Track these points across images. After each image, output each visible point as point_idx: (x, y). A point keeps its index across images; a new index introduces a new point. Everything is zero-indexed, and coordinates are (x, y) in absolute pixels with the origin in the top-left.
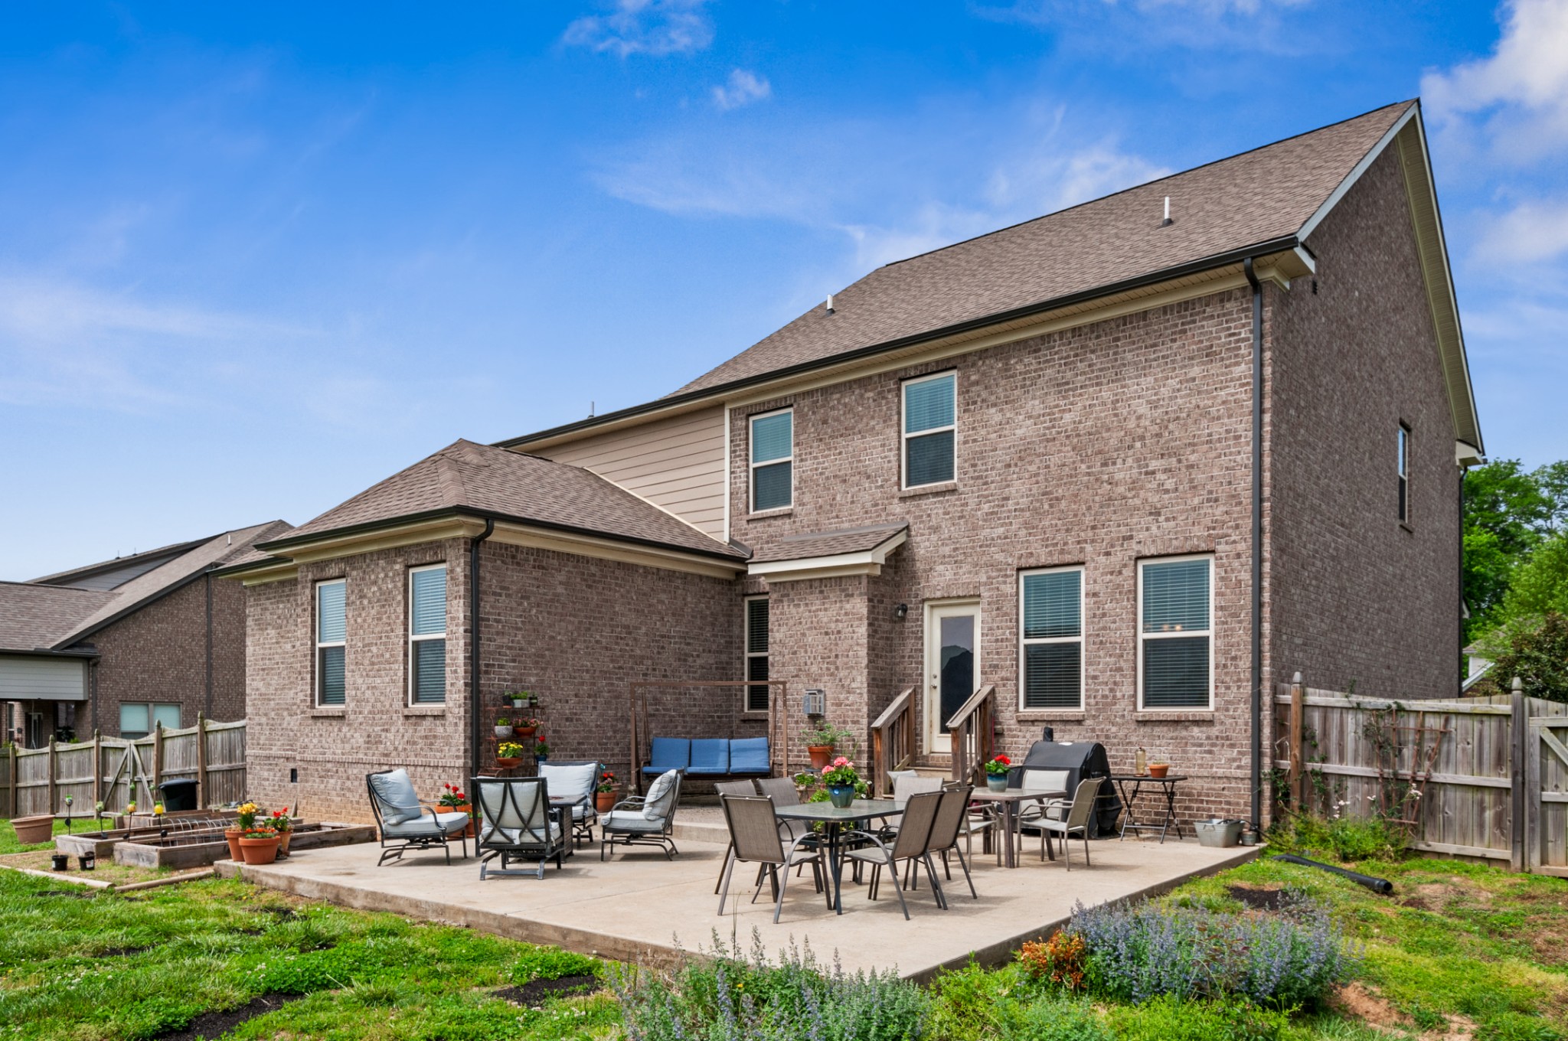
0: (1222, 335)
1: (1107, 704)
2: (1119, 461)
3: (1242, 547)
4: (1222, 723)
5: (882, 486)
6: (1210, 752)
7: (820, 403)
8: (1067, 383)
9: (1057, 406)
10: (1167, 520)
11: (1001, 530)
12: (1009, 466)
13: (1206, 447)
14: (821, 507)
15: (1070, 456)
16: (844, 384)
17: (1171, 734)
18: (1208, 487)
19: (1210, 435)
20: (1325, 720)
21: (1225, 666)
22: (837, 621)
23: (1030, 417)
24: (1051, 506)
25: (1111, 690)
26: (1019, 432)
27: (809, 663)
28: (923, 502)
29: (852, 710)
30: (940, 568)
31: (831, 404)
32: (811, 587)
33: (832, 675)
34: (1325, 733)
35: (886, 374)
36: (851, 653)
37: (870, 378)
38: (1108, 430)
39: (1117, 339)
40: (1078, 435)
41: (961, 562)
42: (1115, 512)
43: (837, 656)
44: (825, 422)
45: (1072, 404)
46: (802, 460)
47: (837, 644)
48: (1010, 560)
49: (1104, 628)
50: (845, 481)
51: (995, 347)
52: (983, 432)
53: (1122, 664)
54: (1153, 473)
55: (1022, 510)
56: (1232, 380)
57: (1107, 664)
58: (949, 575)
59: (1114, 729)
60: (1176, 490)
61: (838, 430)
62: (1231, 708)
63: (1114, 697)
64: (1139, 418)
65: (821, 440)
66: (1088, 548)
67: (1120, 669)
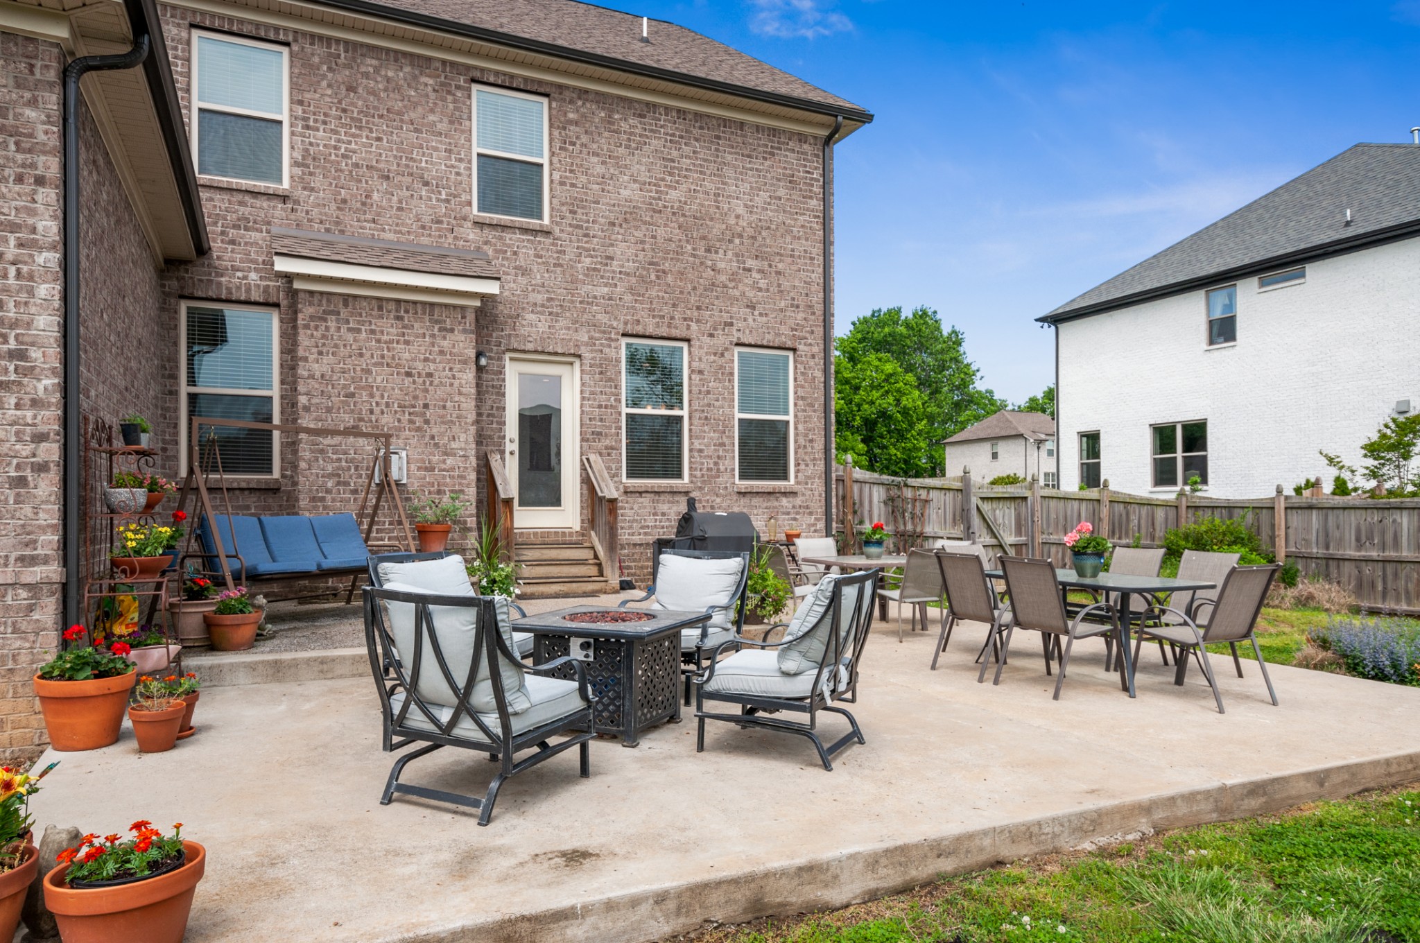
0: (801, 169)
1: (712, 477)
2: (721, 251)
3: (816, 349)
4: (803, 495)
5: (448, 201)
6: (795, 519)
7: (342, 60)
8: (673, 161)
9: (663, 180)
10: (761, 315)
11: (606, 290)
12: (613, 224)
13: (789, 260)
14: (344, 201)
15: (677, 234)
16: (388, 50)
17: (765, 504)
18: (792, 294)
19: (793, 250)
20: (861, 491)
21: (805, 447)
22: (426, 360)
23: (635, 181)
24: (658, 278)
25: (716, 464)
26: (625, 193)
27: (377, 410)
28: (507, 236)
29: (452, 477)
30: (531, 317)
31: (363, 69)
32: (380, 308)
33: (419, 429)
34: (861, 504)
35: (452, 64)
36: (449, 404)
37: (429, 59)
38: (712, 219)
39: (718, 137)
40: (684, 215)
41: (557, 314)
42: (717, 298)
43: (426, 406)
44: (351, 89)
45: (677, 182)
46: (308, 127)
47: (427, 391)
48: (615, 324)
49: (709, 405)
50: (388, 178)
51: (597, 93)
52: (583, 179)
53: (725, 440)
54: (749, 270)
55: (628, 274)
56: (808, 210)
57: (712, 438)
58: (542, 327)
59: (718, 500)
60: (768, 290)
61: (375, 108)
62: (809, 481)
63: (718, 470)
64: (738, 217)
65: (344, 111)
66: (694, 326)
67: (723, 445)
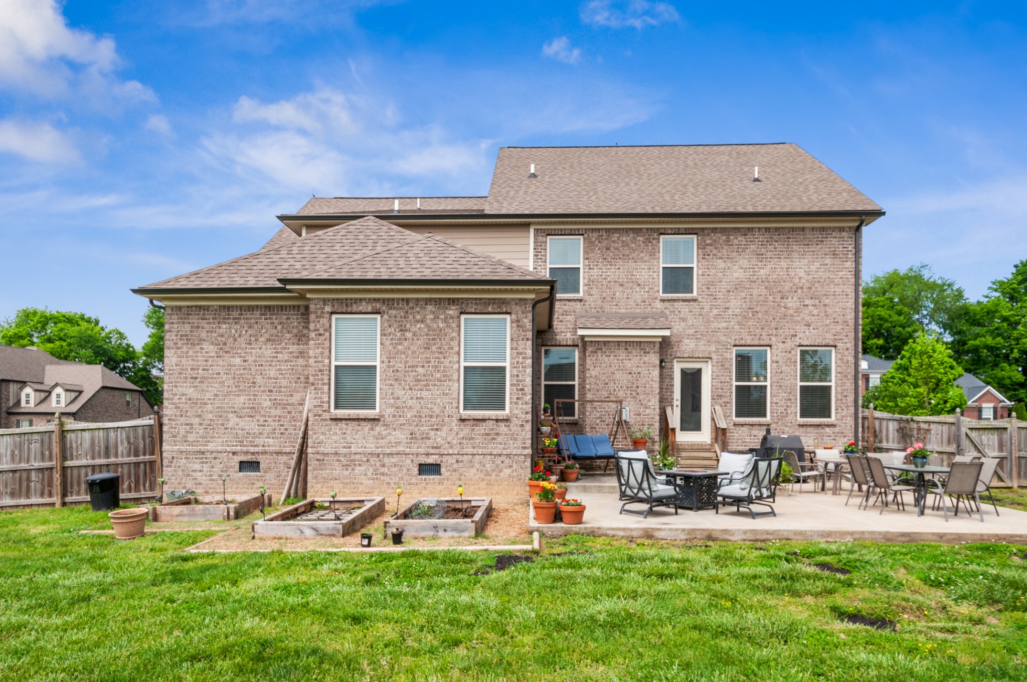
0: (841, 246)
1: (783, 416)
2: (790, 298)
3: (849, 345)
4: (840, 426)
5: (648, 292)
6: (834, 440)
7: (604, 237)
8: (762, 255)
9: (757, 265)
10: (814, 329)
11: (724, 324)
12: (729, 291)
13: (833, 297)
14: (604, 298)
15: (764, 292)
16: (623, 229)
17: (816, 431)
18: (834, 316)
19: (835, 292)
20: (880, 424)
21: (841, 400)
22: (638, 366)
23: (741, 268)
24: (753, 315)
25: (785, 410)
26: (735, 275)
27: (617, 389)
28: (676, 304)
29: (648, 418)
30: (686, 341)
31: (613, 239)
32: (619, 346)
33: (634, 397)
34: (881, 431)
35: (651, 229)
36: (647, 386)
37: (641, 229)
38: (784, 281)
39: (789, 238)
40: (768, 282)
41: (700, 339)
42: (787, 322)
43: (637, 387)
44: (608, 249)
45: (765, 265)
46: (590, 269)
47: (638, 380)
48: (729, 341)
49: (782, 379)
50: (622, 285)
51: (722, 228)
52: (714, 271)
53: (791, 397)
54: (807, 306)
55: (737, 315)
56: (845, 268)
57: (783, 396)
58: (692, 345)
59: (787, 429)
60: (818, 315)
61: (618, 255)
62: (844, 419)
63: (787, 413)
64: (800, 278)
65: (605, 259)
66: (773, 338)
67: (790, 399)
